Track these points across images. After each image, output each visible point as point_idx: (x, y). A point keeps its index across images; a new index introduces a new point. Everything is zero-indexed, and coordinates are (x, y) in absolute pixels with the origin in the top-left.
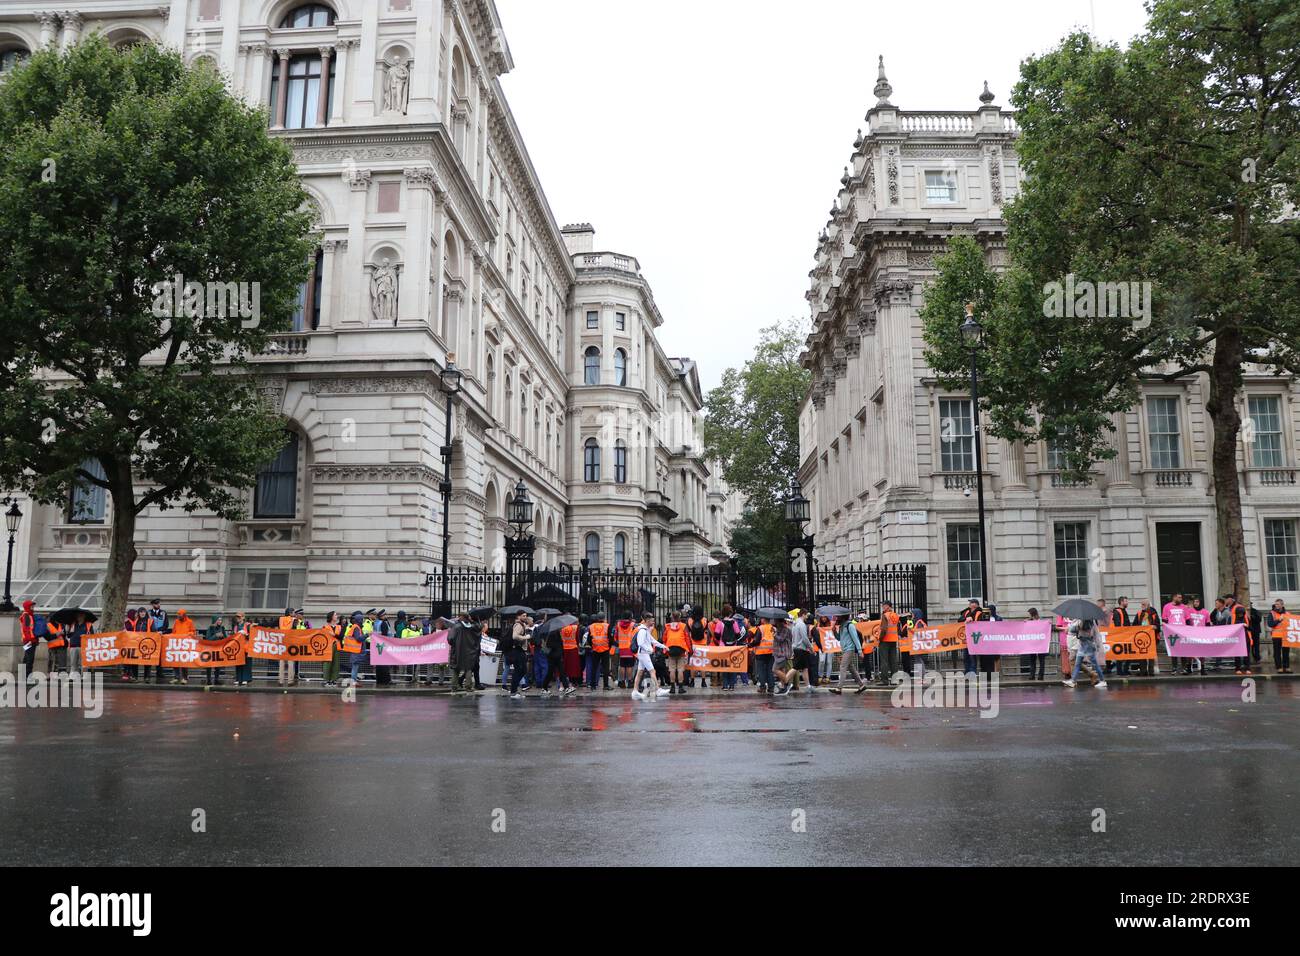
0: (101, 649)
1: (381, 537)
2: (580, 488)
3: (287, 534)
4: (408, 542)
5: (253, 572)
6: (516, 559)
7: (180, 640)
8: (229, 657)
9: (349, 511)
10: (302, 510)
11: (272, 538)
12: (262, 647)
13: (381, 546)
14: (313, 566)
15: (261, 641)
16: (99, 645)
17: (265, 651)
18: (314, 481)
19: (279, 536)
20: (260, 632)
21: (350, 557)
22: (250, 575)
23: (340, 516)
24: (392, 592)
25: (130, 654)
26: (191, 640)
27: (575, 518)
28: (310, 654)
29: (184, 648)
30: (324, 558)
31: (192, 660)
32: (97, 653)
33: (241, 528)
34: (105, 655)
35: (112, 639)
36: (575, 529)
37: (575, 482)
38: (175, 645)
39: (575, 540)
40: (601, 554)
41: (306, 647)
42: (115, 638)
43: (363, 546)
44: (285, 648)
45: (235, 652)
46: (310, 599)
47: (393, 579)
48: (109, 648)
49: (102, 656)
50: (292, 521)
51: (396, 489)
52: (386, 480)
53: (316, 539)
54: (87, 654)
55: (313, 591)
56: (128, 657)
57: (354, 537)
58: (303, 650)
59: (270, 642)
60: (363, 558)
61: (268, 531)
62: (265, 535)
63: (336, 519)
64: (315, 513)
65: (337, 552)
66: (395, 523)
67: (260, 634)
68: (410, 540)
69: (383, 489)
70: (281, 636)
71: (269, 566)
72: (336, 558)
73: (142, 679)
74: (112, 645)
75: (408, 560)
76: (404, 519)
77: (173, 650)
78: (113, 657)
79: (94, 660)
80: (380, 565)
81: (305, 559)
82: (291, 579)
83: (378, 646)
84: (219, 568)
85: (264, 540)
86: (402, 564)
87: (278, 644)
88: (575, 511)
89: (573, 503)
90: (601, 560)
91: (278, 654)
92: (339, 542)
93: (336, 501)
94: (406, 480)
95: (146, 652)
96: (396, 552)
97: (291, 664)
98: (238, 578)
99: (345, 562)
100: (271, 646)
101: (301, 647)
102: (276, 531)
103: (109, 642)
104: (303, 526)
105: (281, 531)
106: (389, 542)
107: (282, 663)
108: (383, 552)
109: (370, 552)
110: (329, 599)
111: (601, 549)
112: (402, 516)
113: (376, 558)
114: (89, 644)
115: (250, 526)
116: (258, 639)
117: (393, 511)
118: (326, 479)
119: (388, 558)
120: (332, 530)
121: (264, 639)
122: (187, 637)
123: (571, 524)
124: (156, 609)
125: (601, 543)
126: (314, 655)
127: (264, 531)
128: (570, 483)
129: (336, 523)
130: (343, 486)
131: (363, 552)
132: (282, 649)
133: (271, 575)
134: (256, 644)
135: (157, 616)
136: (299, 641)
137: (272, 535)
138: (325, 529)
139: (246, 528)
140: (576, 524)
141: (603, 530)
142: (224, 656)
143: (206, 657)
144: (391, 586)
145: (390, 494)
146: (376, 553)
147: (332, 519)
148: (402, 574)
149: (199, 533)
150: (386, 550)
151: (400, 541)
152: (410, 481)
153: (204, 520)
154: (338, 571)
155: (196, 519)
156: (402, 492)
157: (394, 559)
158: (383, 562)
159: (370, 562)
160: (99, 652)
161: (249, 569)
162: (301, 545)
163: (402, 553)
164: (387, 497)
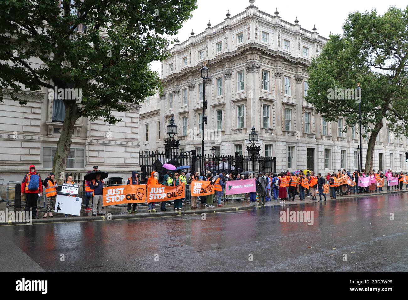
0: (115, 195)
1: (123, 136)
4: (134, 139)
6: (172, 149)
13: (123, 140)
14: (90, 148)
16: (114, 193)
21: (109, 144)
23: (104, 125)
24: (128, 161)
29: (159, 192)
30: (97, 144)
32: (113, 197)
33: (49, 127)
34: (118, 199)
35: (122, 189)
42: (123, 189)
43: (116, 140)
46: (90, 164)
47: (128, 155)
48: (120, 195)
49: (115, 199)
51: (129, 115)
53: (93, 135)
54: (107, 198)
55: (91, 160)
60: (115, 145)
63: (102, 126)
64: (92, 123)
65: (104, 142)
66: (128, 130)
72: (103, 144)
74: (122, 193)
75: (135, 147)
76: (132, 129)
77: (153, 193)
79: (111, 201)
80: (122, 149)
81: (84, 144)
82: (76, 154)
86: (132, 149)
92: (104, 137)
95: (140, 196)
96: (130, 143)
99: (106, 146)
103: (120, 191)
104: (81, 128)
106: (126, 138)
108: (124, 143)
109: (119, 143)
110: (99, 164)
112: (131, 127)
113: (121, 145)
114: (108, 192)
115: (52, 125)
117: (128, 125)
119: (126, 146)
120: (100, 131)
127: (60, 129)
129: (102, 128)
131: (115, 143)
138: (97, 130)
139: (51, 127)
143: (169, 195)
144: (127, 158)
145: (126, 117)
146: (121, 143)
147: (100, 126)
148: (132, 153)
149: (29, 127)
150: (126, 142)
151: (131, 139)
152: (135, 112)
153: (32, 120)
154: (103, 151)
155: (27, 119)
156: (132, 116)
157: (129, 146)
158: (124, 148)
159: (118, 147)
160: (114, 197)
161: (53, 148)
162: (81, 137)
163: (132, 144)
164: (125, 118)
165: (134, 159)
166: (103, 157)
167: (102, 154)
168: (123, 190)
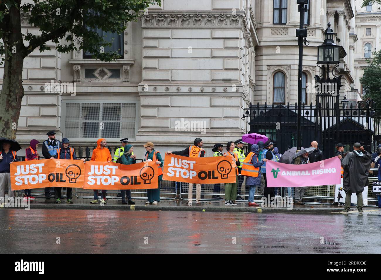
0: (30, 174)
1: (206, 76)
2: (269, 31)
3: (116, 72)
4: (230, 80)
5: (86, 106)
7: (101, 167)
8: (145, 181)
9: (176, 53)
10: (130, 51)
11: (103, 76)
12: (175, 172)
13: (206, 84)
14: (145, 101)
15: (174, 166)
17: (178, 175)
18: (143, 26)
19: (109, 74)
20: (173, 159)
21: (178, 93)
22: (84, 109)
23: (168, 57)
24: (217, 124)
25: (59, 178)
26: (112, 167)
27: (264, 57)
28: (217, 178)
29: (105, 173)
30: (155, 94)
31: (113, 184)
33: (75, 67)
34: (34, 180)
36: (264, 68)
37: (264, 25)
38: (96, 170)
39: (264, 78)
40: (287, 90)
41: (213, 172)
42: (43, 165)
43: (190, 84)
44: (195, 174)
45: (150, 177)
46: (143, 130)
47: (217, 113)
48: (37, 174)
49: (30, 180)
50: (121, 62)
51: (218, 33)
52: (210, 25)
53: (147, 78)
54: (17, 179)
55: (145, 123)
56: (57, 181)
57: (180, 76)
58: (211, 175)
59: (182, 168)
60: (191, 94)
61: (98, 71)
62: (96, 74)
63: (166, 60)
64: (145, 55)
65: (167, 89)
66: (218, 64)
67: (173, 161)
68: (232, 79)
69: (207, 33)
70: (192, 163)
71: (102, 101)
72: (167, 94)
73: (66, 200)
74: (41, 171)
75: (231, 97)
76: (226, 60)
77: (95, 175)
78: (41, 182)
79: (24, 184)
80: (205, 101)
81: (137, 95)
82: (122, 113)
83: (273, 171)
84: (58, 102)
85: (96, 77)
86: (225, 100)
87: (189, 170)
88: (265, 51)
89: (262, 44)
90: (287, 95)
91: (188, 179)
92: (168, 80)
93: (164, 43)
94: (228, 26)
95: (72, 176)
96: (220, 90)
97: (199, 187)
98: (74, 111)
99: (173, 97)
100: (183, 171)
101: (209, 172)
102: (106, 70)
103: (38, 168)
104: (131, 65)
105: (111, 70)
106: (213, 80)
107: (191, 186)
108: (209, 90)
109: (197, 90)
110: (160, 130)
111: (288, 85)
112: (224, 58)
113: (202, 94)
114: (19, 169)
115: (82, 65)
116: (172, 164)
117: (217, 53)
118: (154, 24)
119: (213, 95)
120: (160, 70)
121: (177, 165)
122: (106, 164)
123: (259, 63)
124: (52, 139)
125: (288, 80)
126: (220, 178)
127: (95, 70)
128: (259, 26)
129: (165, 64)
130: (170, 31)
131: (190, 89)
132: (193, 174)
133: (104, 109)
134: (169, 170)
135: (53, 146)
136: (208, 167)
137: (102, 74)
138: (155, 69)
139: (79, 67)
140: (264, 63)
141: (290, 69)
142: (142, 181)
143: (125, 180)
144: (214, 118)
145: (213, 38)
146: (202, 90)
147: (161, 60)
148: (225, 108)
149: (37, 71)
150: (211, 88)
151: (223, 80)
152: (231, 27)
153: (42, 59)
154: (167, 106)
155: (34, 58)
156: (224, 36)
157: (218, 96)
158: (208, 98)
159: (197, 98)
160: (28, 176)
161: (82, 104)
162: (132, 83)
163: (225, 90)
164: (211, 40)
165: (230, 120)
166: (167, 118)
167: (164, 112)
168: (43, 167)
